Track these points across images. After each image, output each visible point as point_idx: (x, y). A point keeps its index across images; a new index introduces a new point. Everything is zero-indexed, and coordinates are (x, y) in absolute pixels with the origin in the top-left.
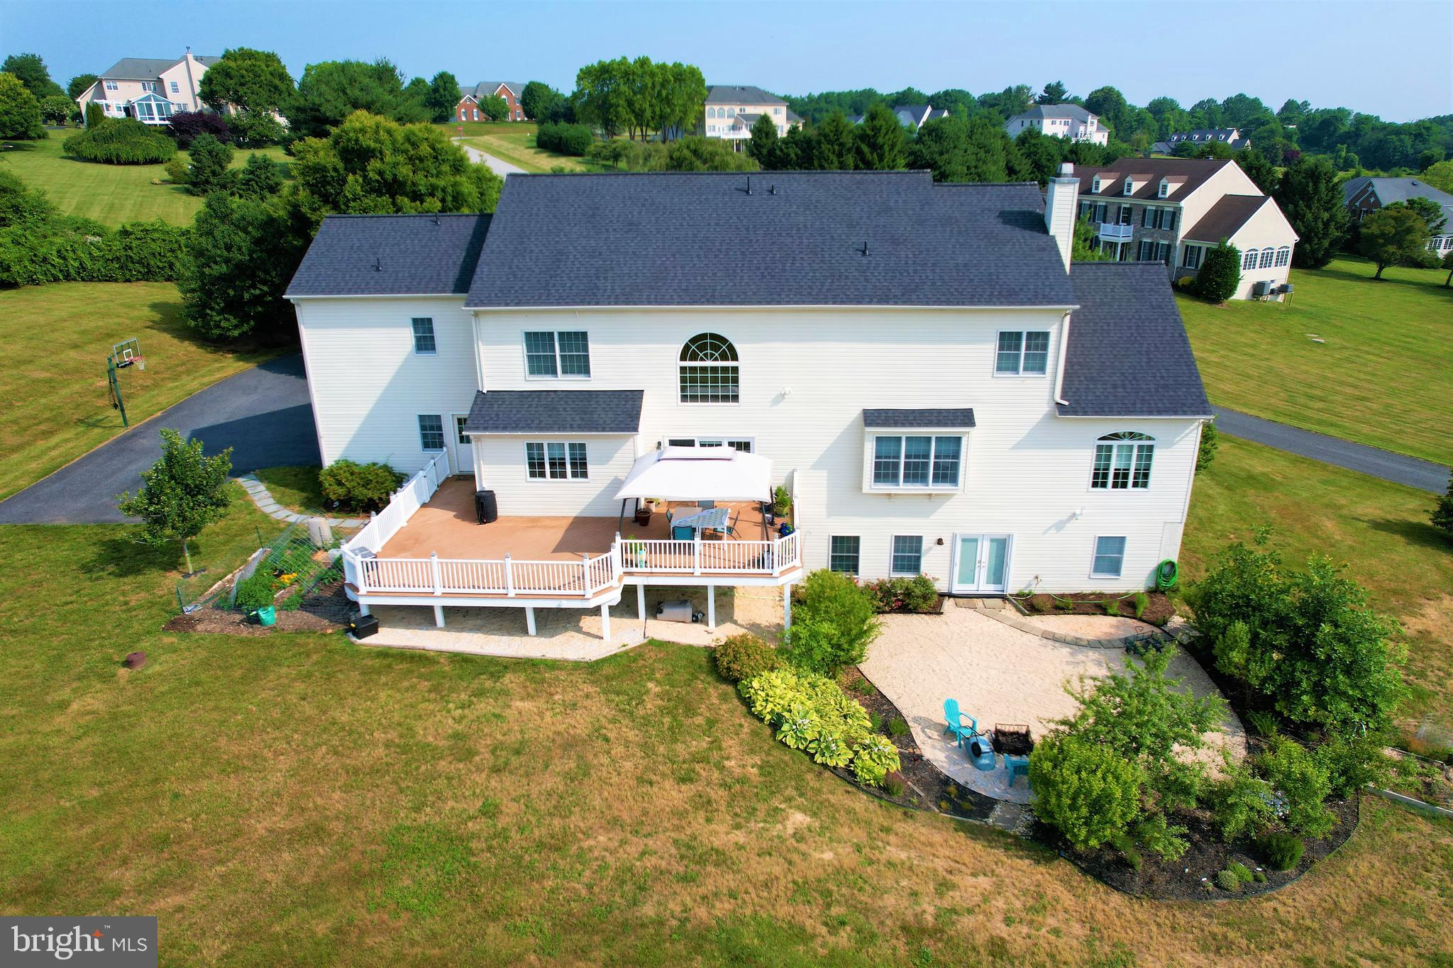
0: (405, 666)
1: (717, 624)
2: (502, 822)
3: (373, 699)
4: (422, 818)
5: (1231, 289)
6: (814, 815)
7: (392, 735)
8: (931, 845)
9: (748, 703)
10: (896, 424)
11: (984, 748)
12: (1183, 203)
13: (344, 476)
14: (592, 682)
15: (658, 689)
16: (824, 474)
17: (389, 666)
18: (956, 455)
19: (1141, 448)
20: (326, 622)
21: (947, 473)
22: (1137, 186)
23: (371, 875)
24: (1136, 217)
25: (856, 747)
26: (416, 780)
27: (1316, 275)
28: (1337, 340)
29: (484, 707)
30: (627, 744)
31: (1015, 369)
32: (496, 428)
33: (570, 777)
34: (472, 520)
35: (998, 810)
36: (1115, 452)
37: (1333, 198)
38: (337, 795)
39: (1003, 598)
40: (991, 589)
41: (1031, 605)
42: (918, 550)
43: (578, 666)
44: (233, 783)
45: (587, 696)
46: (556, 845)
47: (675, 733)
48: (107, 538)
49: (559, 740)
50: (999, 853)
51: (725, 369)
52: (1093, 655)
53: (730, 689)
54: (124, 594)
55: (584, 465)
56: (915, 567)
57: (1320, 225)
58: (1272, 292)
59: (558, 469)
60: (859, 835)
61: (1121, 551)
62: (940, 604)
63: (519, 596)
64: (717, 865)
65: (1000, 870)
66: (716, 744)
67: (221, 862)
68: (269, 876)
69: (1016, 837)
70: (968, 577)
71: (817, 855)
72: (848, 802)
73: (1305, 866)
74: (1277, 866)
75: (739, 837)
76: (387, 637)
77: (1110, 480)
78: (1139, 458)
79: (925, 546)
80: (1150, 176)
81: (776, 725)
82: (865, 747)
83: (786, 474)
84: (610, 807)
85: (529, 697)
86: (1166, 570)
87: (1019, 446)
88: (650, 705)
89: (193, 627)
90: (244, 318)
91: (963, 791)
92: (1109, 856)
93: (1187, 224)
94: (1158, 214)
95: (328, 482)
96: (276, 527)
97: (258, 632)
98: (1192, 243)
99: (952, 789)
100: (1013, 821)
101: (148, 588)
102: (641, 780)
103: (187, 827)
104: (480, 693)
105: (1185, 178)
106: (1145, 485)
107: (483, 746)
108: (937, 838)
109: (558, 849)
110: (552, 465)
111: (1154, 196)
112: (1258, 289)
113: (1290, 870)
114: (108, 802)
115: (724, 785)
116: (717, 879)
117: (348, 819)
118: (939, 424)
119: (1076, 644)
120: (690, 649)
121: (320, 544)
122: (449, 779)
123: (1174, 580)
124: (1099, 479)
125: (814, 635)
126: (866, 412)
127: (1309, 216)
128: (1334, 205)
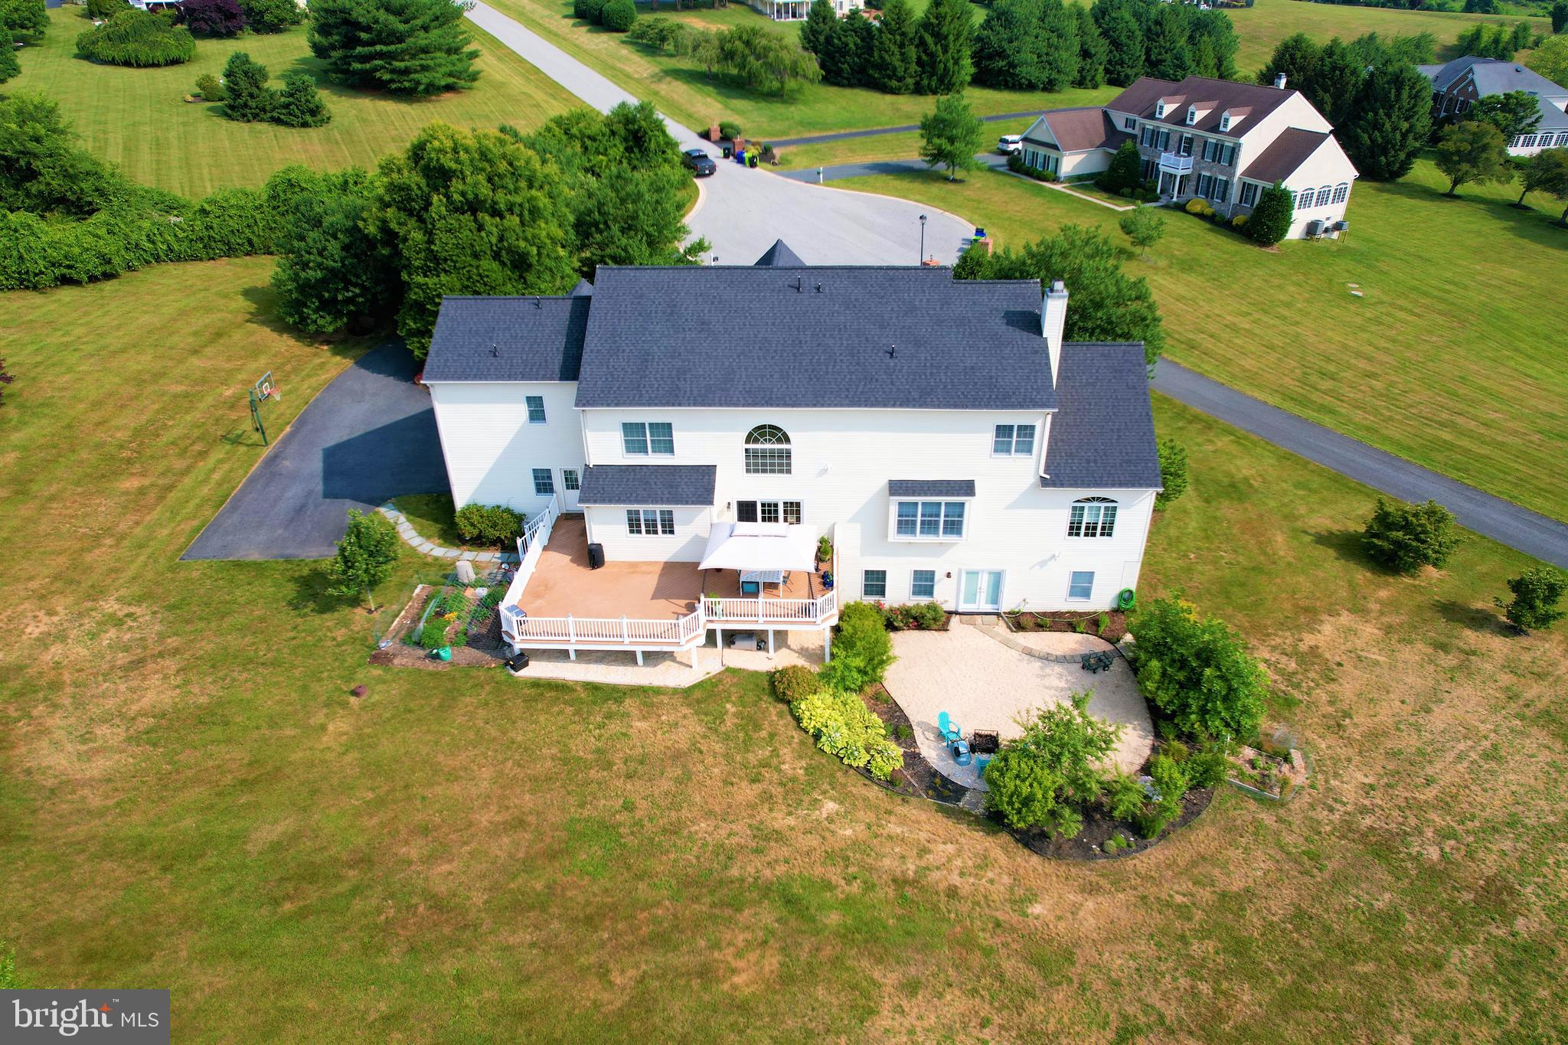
0: (553, 694)
1: (776, 649)
2: (639, 814)
3: (536, 722)
4: (586, 813)
5: (1284, 231)
6: (841, 803)
7: (554, 751)
8: (918, 822)
9: (798, 720)
10: (913, 494)
11: (962, 749)
12: (1243, 140)
13: (475, 518)
14: (688, 705)
15: (734, 710)
16: (859, 526)
17: (542, 694)
18: (961, 515)
19: (1107, 508)
20: (488, 657)
21: (954, 527)
22: (1200, 115)
23: (561, 851)
24: (1197, 148)
25: (872, 752)
26: (578, 785)
27: (1388, 191)
28: (1376, 292)
29: (615, 727)
30: (715, 755)
31: (1008, 451)
32: (603, 501)
33: (679, 781)
34: (585, 566)
35: (968, 796)
36: (1086, 511)
37: (1415, 106)
38: (527, 797)
39: (998, 614)
40: (989, 608)
41: (1018, 622)
42: (932, 579)
43: (675, 691)
44: (456, 788)
45: (685, 717)
46: (673, 829)
47: (747, 745)
48: (297, 574)
49: (669, 753)
50: (964, 827)
51: (781, 451)
52: (1058, 669)
53: (784, 707)
54: (329, 629)
55: (671, 526)
56: (929, 591)
57: (1398, 136)
58: (1326, 230)
59: (652, 529)
60: (870, 817)
61: (1091, 582)
62: (948, 620)
63: (631, 643)
64: (776, 841)
65: (962, 840)
66: (775, 752)
67: (465, 843)
68: (499, 853)
69: (976, 816)
70: (971, 597)
71: (841, 832)
72: (864, 792)
73: (1164, 835)
74: (1144, 837)
75: (791, 821)
76: (536, 670)
77: (1083, 531)
78: (1106, 515)
79: (937, 578)
80: (1215, 104)
81: (817, 736)
82: (879, 752)
83: (829, 525)
84: (706, 803)
85: (644, 718)
86: (1126, 596)
87: (1009, 507)
88: (730, 722)
89: (390, 661)
90: (337, 315)
91: (945, 781)
92: (1035, 831)
93: (1244, 161)
94: (1218, 148)
95: (461, 522)
96: (427, 564)
97: (439, 667)
98: (1249, 180)
99: (938, 780)
100: (976, 805)
101: (346, 623)
102: (726, 782)
103: (437, 820)
104: (609, 716)
105: (1248, 110)
106: (1110, 535)
107: (617, 759)
108: (923, 817)
109: (676, 833)
110: (647, 526)
111: (1215, 129)
112: (1312, 228)
113: (1153, 840)
114: (381, 802)
115: (781, 784)
116: (777, 851)
117: (538, 814)
118: (947, 494)
119: (1046, 658)
120: (755, 674)
121: (466, 581)
122: (600, 784)
123: (1132, 603)
124: (1074, 530)
125: (847, 667)
126: (891, 482)
127: (1388, 126)
128: (1416, 113)
